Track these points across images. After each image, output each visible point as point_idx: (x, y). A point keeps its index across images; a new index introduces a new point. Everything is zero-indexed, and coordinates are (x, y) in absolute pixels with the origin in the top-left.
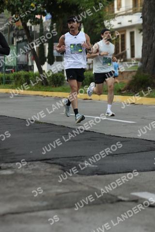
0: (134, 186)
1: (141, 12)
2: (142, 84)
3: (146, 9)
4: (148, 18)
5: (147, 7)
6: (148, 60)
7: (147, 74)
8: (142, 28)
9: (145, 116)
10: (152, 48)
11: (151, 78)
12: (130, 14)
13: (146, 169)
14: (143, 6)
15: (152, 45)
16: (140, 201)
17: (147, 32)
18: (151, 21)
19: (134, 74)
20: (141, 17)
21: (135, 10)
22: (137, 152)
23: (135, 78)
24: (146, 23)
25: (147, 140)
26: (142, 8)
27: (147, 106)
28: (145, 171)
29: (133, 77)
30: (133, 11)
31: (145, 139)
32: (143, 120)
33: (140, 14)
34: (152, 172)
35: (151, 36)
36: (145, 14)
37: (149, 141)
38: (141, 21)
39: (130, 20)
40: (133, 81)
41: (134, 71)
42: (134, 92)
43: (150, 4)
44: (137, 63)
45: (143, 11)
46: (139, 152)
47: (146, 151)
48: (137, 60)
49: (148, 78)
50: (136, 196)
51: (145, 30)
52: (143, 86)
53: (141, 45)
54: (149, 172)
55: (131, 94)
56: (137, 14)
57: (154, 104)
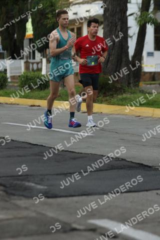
1: (101, 1)
2: (102, 88)
4: (110, 9)
6: (109, 58)
8: (103, 20)
9: (105, 128)
12: (87, 2)
16: (99, 231)
17: (108, 25)
24: (107, 14)
27: (107, 114)
31: (104, 155)
32: (102, 131)
33: (101, 3)
35: (114, 29)
36: (107, 3)
39: (88, 9)
47: (106, 170)
50: (93, 225)
51: (106, 23)
52: (103, 91)
56: (97, 2)
57: (117, 113)
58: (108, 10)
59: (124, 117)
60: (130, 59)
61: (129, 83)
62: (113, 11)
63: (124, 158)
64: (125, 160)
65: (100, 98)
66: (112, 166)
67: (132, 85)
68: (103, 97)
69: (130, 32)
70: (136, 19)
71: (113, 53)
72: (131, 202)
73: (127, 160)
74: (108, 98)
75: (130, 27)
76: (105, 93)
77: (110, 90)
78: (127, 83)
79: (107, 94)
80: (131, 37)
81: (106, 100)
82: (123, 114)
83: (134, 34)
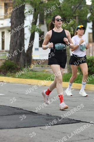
0: (3, 138)
1: (9, 18)
2: (10, 68)
3: (14, 17)
5: (14, 15)
7: (13, 61)
8: (10, 29)
9: (11, 91)
10: (17, 43)
11: (15, 64)
12: (2, 19)
13: (12, 127)
14: (12, 14)
15: (17, 41)
18: (17, 25)
19: (4, 61)
20: (10, 22)
21: (6, 17)
22: (5, 115)
23: (5, 64)
24: (13, 26)
25: (12, 107)
26: (10, 15)
27: (12, 83)
28: (11, 128)
29: (3, 63)
30: (4, 17)
31: (11, 106)
32: (10, 93)
33: (9, 20)
34: (15, 129)
35: (17, 34)
36: (13, 20)
37: (14, 107)
38: (10, 25)
39: (2, 23)
40: (3, 66)
41: (4, 59)
42: (4, 73)
43: (17, 13)
44: (6, 54)
45: (11, 18)
46: (6, 115)
47: (12, 115)
48: (6, 51)
49: (14, 64)
52: (10, 70)
53: (10, 41)
54: (14, 129)
55: (2, 75)
56: (7, 19)
57: (17, 83)
58: (14, 24)
59: (22, 85)
60: (26, 52)
61: (25, 66)
62: (16, 24)
63: (22, 108)
64: (22, 109)
65: (8, 74)
66: (15, 112)
67: (26, 66)
68: (10, 73)
69: (26, 37)
70: (29, 29)
71: (16, 48)
72: (26, 133)
73: (23, 109)
74: (13, 74)
75: (25, 34)
76: (11, 71)
77: (14, 69)
78: (23, 66)
79: (12, 71)
80: (26, 39)
81: (12, 75)
82: (21, 83)
83: (28, 38)
